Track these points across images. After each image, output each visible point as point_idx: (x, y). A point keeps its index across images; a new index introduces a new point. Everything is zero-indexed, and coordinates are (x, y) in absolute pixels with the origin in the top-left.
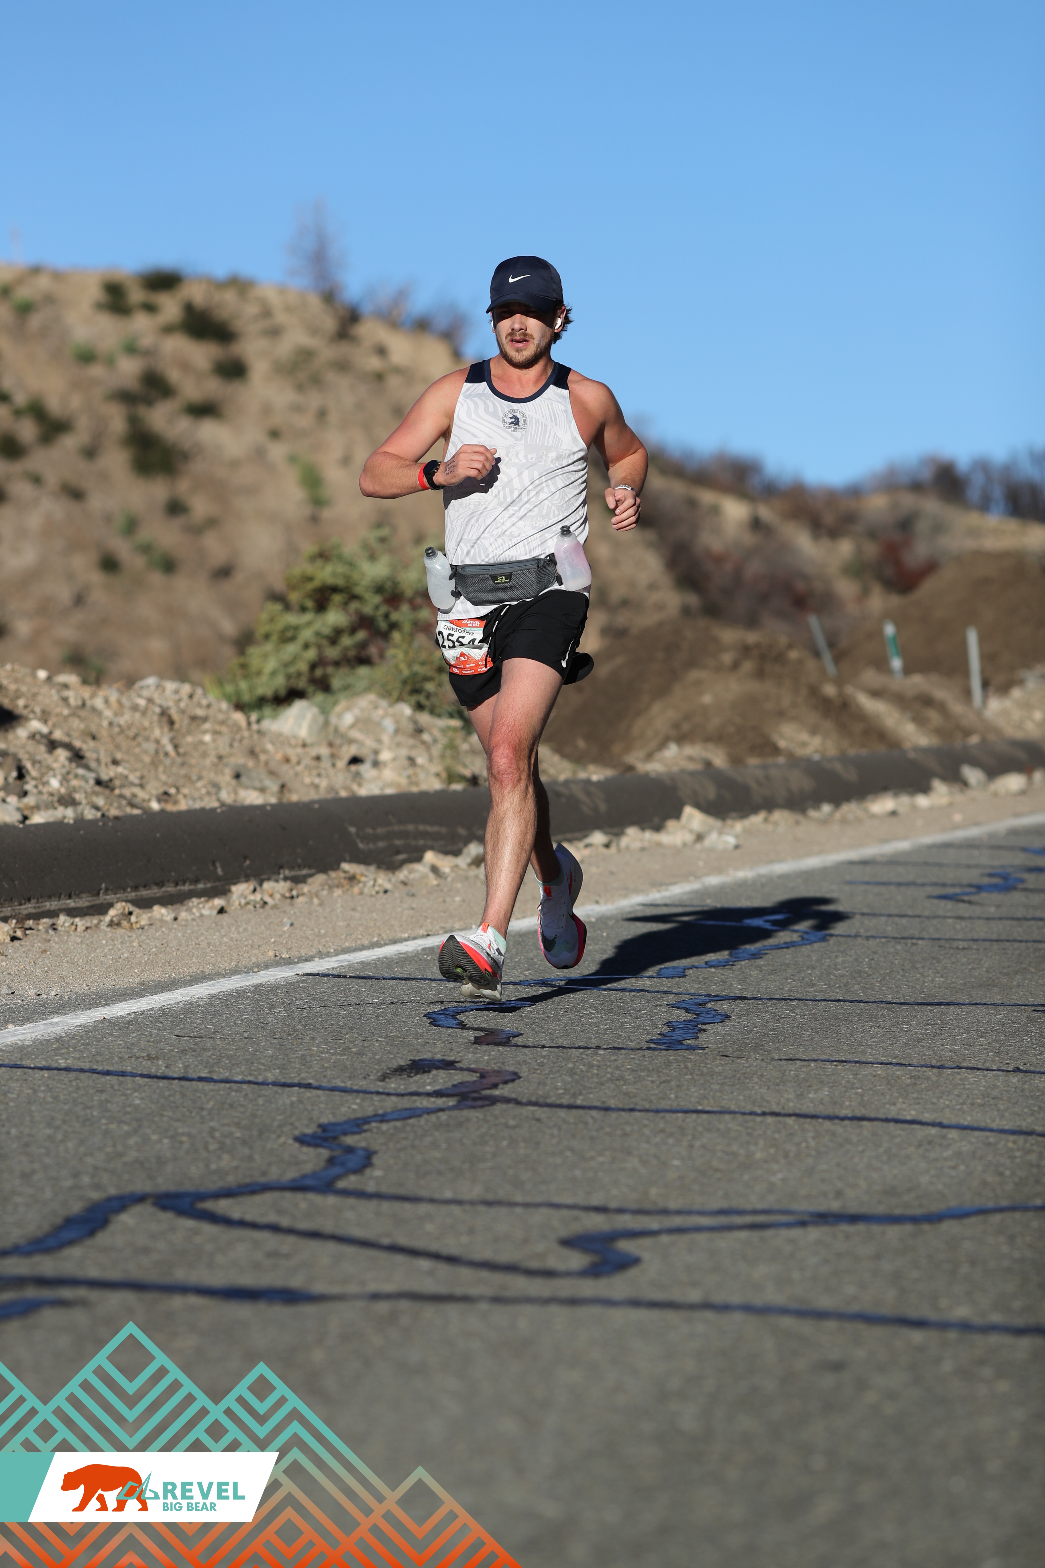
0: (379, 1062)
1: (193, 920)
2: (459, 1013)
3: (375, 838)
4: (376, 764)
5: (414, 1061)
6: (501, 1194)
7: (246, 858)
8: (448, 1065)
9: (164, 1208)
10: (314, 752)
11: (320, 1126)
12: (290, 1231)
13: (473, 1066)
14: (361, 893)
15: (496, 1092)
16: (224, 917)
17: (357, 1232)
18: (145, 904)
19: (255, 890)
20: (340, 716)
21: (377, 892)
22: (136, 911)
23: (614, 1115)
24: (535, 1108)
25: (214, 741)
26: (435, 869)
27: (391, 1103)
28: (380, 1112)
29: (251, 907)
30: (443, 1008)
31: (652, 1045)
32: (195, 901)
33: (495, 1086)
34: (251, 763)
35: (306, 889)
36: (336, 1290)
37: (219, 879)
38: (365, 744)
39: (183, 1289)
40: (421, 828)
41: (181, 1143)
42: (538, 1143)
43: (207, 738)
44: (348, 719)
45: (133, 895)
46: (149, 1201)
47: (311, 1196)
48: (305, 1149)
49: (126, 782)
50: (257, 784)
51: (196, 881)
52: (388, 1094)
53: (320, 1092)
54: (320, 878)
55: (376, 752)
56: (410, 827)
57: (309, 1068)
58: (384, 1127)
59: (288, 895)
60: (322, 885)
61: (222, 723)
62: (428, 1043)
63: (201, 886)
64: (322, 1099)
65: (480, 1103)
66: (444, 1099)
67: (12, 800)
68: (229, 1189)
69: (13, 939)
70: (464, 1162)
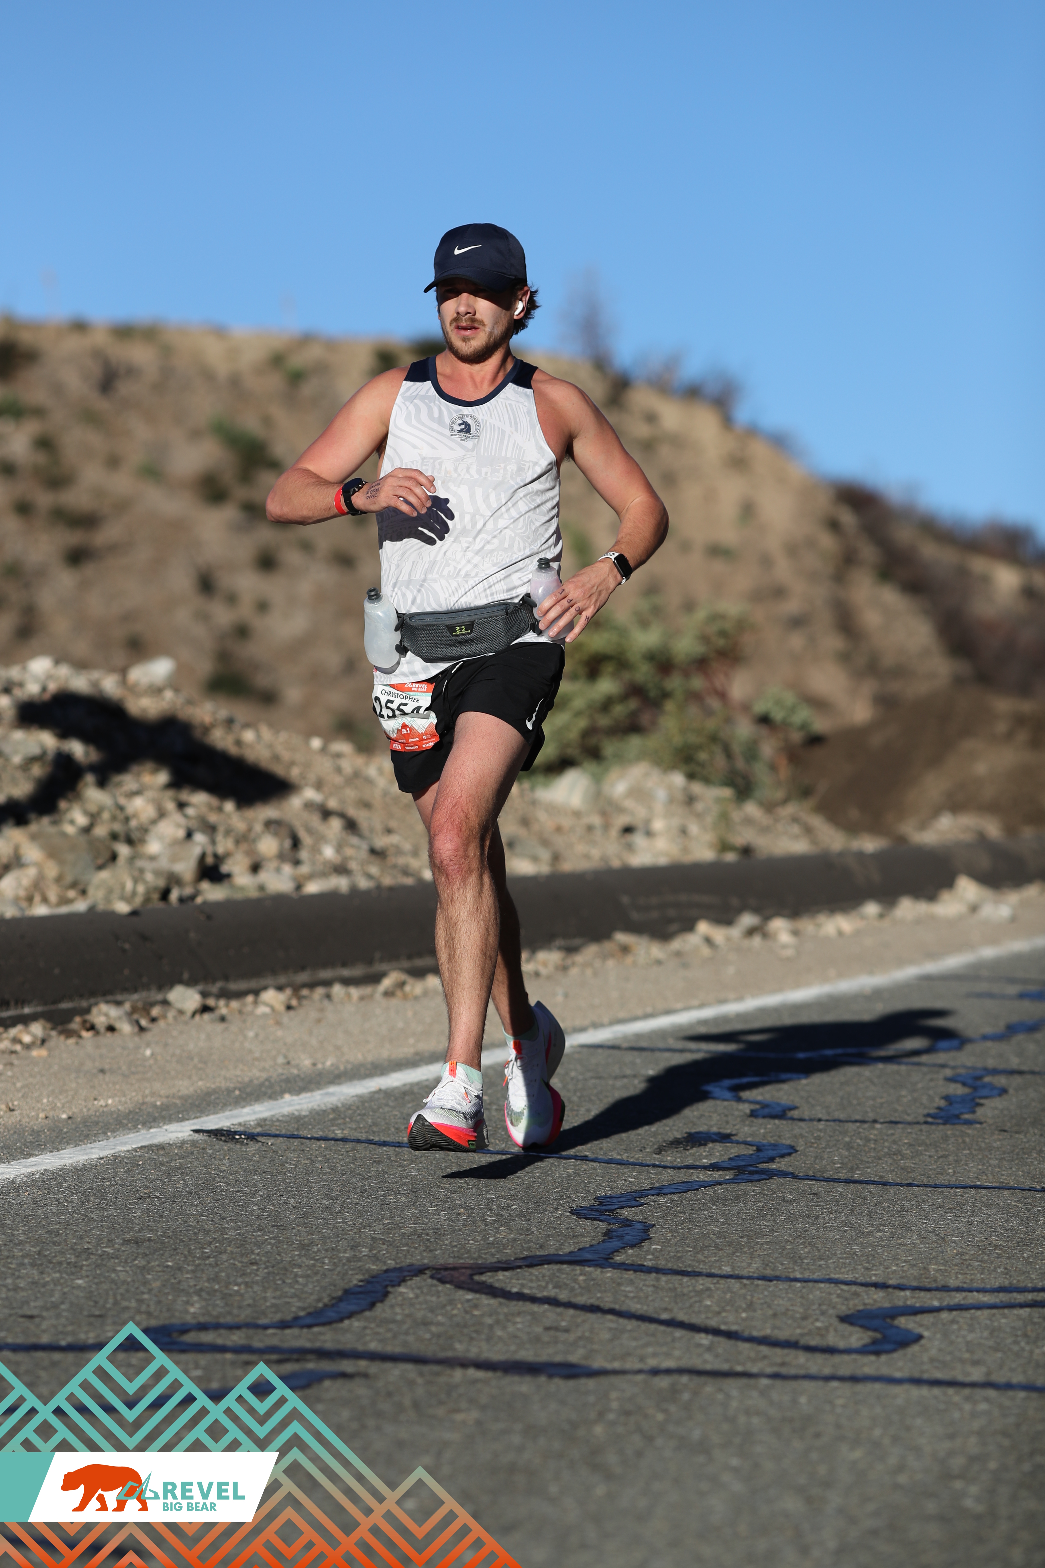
0: (655, 1134)
3: (648, 908)
4: (649, 834)
5: (690, 1134)
6: (780, 1269)
8: (724, 1138)
9: (442, 1281)
10: (586, 820)
11: (596, 1199)
12: (569, 1305)
13: (749, 1139)
14: (634, 964)
15: (773, 1166)
17: (636, 1307)
18: (419, 973)
20: (612, 785)
21: (651, 963)
22: (410, 980)
23: (892, 1190)
24: (814, 1182)
26: (708, 941)
27: (667, 1176)
28: (657, 1185)
31: (930, 1120)
33: (772, 1160)
34: (523, 833)
35: (579, 958)
36: (616, 1365)
38: (637, 812)
39: (464, 1364)
40: (694, 898)
41: (459, 1214)
42: (816, 1218)
44: (621, 788)
45: (406, 964)
46: (428, 1273)
47: (589, 1269)
48: (582, 1222)
49: (399, 851)
50: (530, 854)
52: (665, 1167)
53: (596, 1165)
54: (594, 947)
55: (648, 822)
56: (683, 897)
58: (662, 1200)
59: (561, 964)
60: (596, 955)
62: (704, 1115)
64: (599, 1171)
65: (756, 1177)
66: (721, 1172)
67: (287, 869)
68: (506, 1262)
69: (289, 1008)
70: (742, 1237)
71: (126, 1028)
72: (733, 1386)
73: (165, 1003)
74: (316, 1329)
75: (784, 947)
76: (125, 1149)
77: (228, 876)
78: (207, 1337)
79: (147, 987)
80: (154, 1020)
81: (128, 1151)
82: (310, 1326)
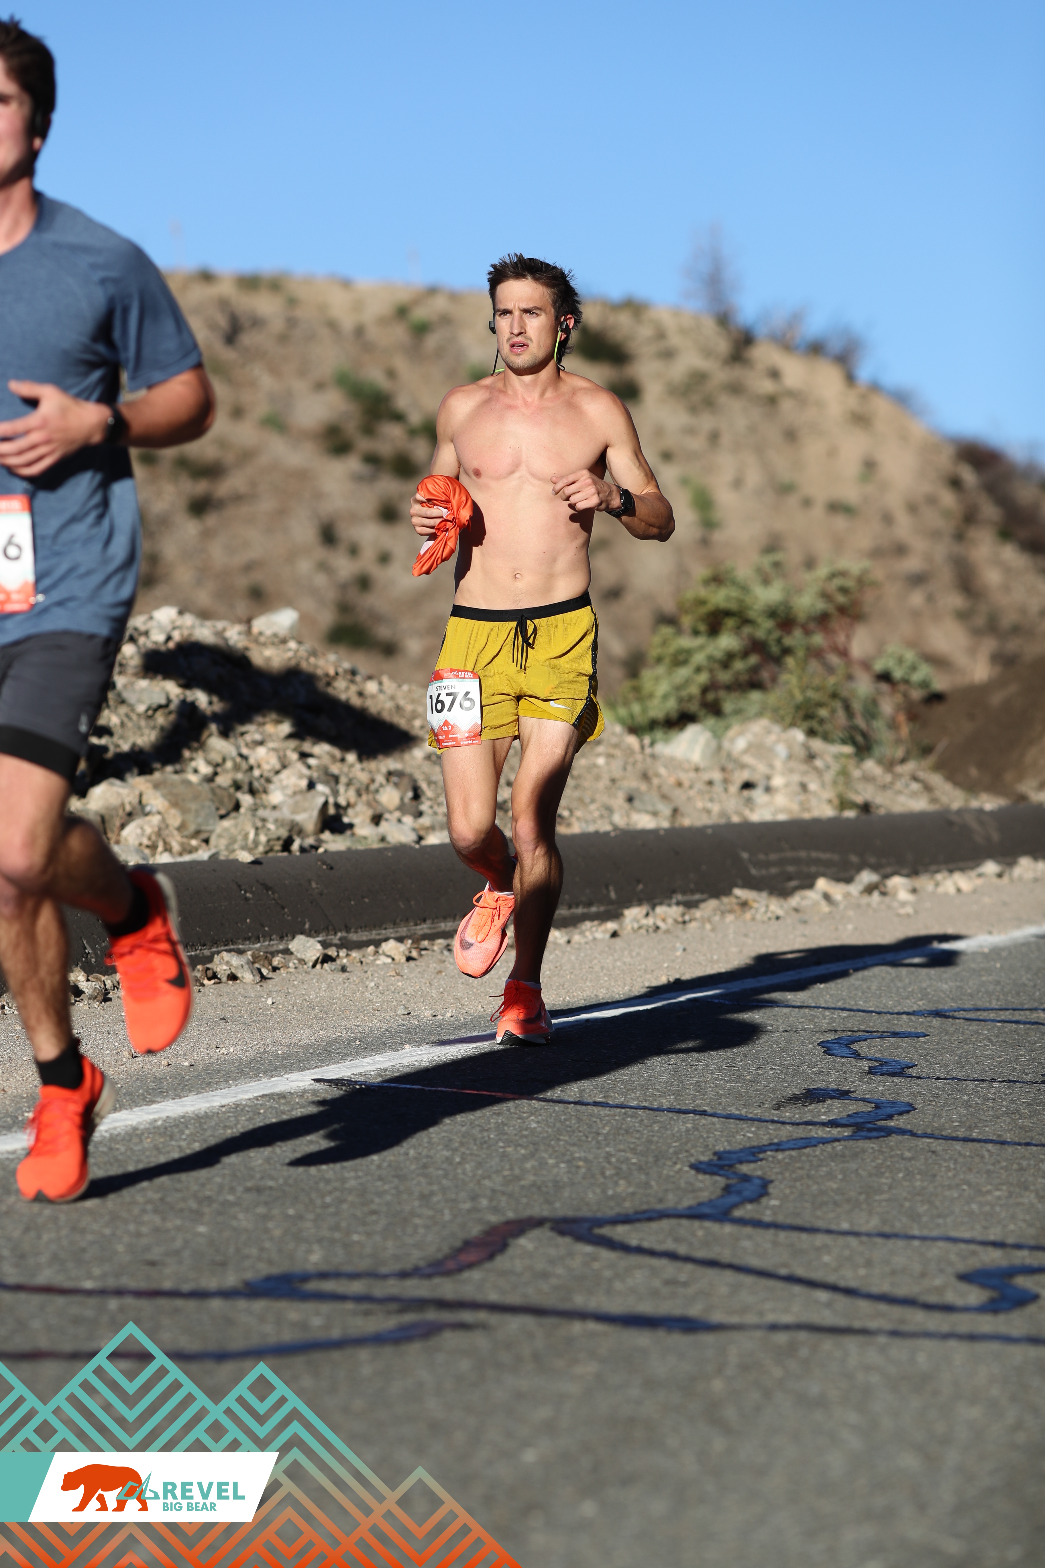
0: (773, 1090)
1: (587, 943)
2: (853, 1043)
3: (767, 864)
4: (768, 789)
5: (808, 1090)
6: (898, 1227)
7: (638, 882)
8: (843, 1095)
9: (562, 1233)
10: (706, 776)
11: (715, 1153)
12: (688, 1259)
13: (867, 1096)
14: (753, 919)
15: (892, 1123)
16: (617, 940)
17: (755, 1262)
19: (647, 915)
20: (732, 740)
21: (770, 919)
23: (1010, 1149)
24: (931, 1140)
25: (607, 764)
26: (827, 897)
27: (786, 1132)
28: (776, 1141)
29: (643, 931)
30: (837, 1037)
32: (588, 924)
33: (890, 1117)
34: (643, 787)
35: (698, 913)
36: (734, 1319)
37: (611, 902)
38: (757, 769)
39: (583, 1315)
40: (814, 854)
41: (578, 1167)
42: (934, 1176)
43: (601, 761)
44: (741, 744)
46: (548, 1225)
47: (708, 1224)
48: (701, 1177)
50: (650, 808)
51: (589, 904)
52: (783, 1123)
53: (715, 1120)
54: (712, 903)
55: (768, 778)
56: (803, 854)
57: (704, 1095)
58: (780, 1156)
59: (680, 919)
60: (715, 910)
61: (616, 746)
62: (822, 1072)
63: (594, 909)
64: (718, 1126)
65: (875, 1134)
66: (839, 1129)
67: (408, 820)
68: (627, 1215)
69: (409, 959)
70: (860, 1194)
71: (247, 976)
72: (851, 1343)
73: (287, 952)
74: (437, 1280)
75: (903, 904)
76: (247, 1097)
77: (351, 826)
78: (329, 1286)
79: (268, 936)
80: (275, 969)
81: (249, 1099)
82: (429, 1276)
